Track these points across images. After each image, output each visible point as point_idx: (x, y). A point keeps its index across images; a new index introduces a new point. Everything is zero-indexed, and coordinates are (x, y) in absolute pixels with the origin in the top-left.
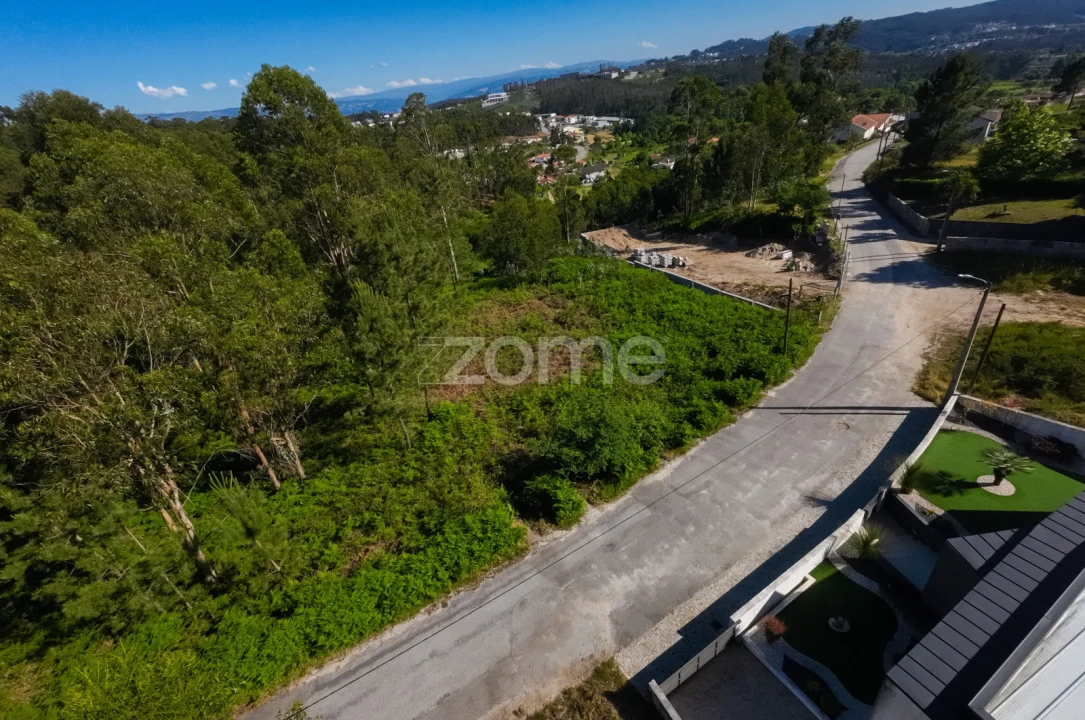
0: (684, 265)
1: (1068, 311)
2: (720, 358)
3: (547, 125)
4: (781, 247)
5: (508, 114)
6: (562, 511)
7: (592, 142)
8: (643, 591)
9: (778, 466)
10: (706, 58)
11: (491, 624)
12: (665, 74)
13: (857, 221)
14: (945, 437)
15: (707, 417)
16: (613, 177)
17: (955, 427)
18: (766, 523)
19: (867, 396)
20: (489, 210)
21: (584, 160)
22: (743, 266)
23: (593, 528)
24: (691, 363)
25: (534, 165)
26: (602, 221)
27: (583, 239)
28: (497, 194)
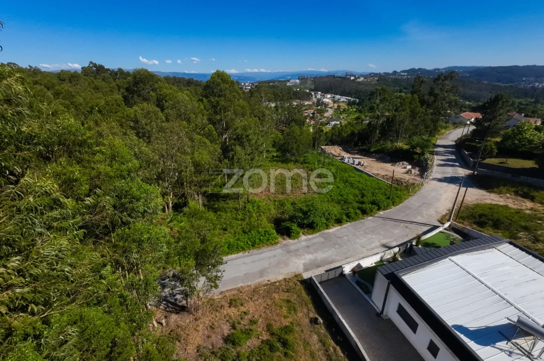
0: (363, 165)
1: (516, 203)
2: (365, 198)
3: (316, 97)
4: (407, 164)
5: (298, 89)
6: (293, 234)
7: (336, 107)
8: (316, 260)
9: (375, 234)
10: (400, 75)
11: (264, 259)
12: (378, 81)
13: (444, 158)
14: (441, 234)
15: (353, 215)
16: (343, 124)
17: (446, 231)
18: (365, 249)
19: (419, 219)
20: (282, 131)
21: (331, 115)
22: (388, 169)
23: (303, 241)
24: (353, 198)
25: (306, 114)
26: (332, 142)
27: (322, 148)
28: (287, 125)
